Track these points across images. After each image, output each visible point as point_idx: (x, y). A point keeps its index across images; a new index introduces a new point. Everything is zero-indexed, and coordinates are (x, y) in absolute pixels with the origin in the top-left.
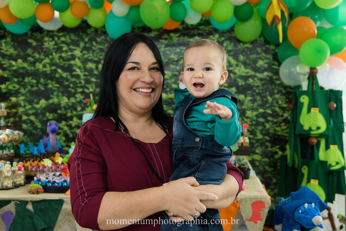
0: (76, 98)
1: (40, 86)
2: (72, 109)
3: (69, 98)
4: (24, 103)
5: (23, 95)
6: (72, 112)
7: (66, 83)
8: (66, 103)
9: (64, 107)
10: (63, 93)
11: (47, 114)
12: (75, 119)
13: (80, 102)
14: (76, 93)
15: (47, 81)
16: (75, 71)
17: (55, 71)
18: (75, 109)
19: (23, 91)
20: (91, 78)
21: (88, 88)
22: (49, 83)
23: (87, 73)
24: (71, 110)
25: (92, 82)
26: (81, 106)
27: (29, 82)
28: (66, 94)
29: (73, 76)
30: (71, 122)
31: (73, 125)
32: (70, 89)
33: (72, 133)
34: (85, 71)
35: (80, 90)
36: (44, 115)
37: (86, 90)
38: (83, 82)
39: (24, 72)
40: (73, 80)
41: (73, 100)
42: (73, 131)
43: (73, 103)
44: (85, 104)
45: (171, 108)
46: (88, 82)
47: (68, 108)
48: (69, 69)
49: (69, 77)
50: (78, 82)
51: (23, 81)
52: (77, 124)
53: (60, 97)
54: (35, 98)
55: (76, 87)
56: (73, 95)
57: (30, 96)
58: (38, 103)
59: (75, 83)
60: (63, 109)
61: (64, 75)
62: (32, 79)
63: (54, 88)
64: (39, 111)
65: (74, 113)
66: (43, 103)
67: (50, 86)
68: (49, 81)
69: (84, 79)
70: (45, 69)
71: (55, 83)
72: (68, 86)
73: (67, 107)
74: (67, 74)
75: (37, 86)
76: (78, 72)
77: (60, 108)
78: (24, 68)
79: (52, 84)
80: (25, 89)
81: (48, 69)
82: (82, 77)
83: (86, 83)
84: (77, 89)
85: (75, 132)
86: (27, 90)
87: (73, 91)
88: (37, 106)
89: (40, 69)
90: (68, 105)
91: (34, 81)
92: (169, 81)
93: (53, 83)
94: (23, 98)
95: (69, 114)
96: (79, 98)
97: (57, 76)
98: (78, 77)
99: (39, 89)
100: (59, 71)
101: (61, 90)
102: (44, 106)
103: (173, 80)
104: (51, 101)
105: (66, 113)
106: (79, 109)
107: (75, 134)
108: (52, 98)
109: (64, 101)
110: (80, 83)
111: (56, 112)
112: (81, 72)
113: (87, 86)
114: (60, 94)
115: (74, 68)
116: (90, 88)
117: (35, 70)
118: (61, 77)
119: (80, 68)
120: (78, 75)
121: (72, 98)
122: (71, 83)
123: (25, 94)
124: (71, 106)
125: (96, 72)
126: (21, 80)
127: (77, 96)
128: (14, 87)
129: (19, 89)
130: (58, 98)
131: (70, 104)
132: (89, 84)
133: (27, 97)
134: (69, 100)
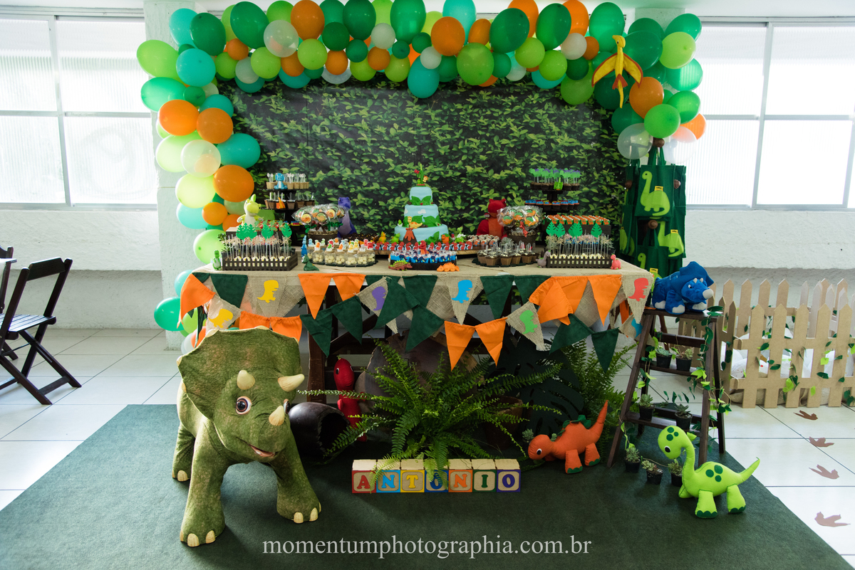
0: (361, 170)
1: (317, 154)
3: (352, 169)
5: (297, 165)
6: (356, 188)
7: (350, 151)
8: (349, 176)
9: (346, 181)
10: (345, 164)
11: (326, 190)
12: (360, 196)
13: (366, 175)
14: (361, 164)
15: (326, 148)
16: (360, 136)
17: (336, 135)
18: (360, 184)
19: (296, 160)
20: (380, 145)
21: (376, 158)
23: (375, 139)
24: (354, 185)
25: (382, 150)
26: (367, 180)
27: (304, 149)
28: (349, 165)
29: (358, 142)
30: (355, 200)
31: (357, 204)
32: (354, 159)
33: (356, 214)
34: (373, 137)
35: (366, 160)
36: (323, 191)
37: (374, 161)
38: (370, 150)
39: (298, 136)
40: (358, 147)
41: (357, 172)
42: (357, 211)
43: (357, 176)
44: (371, 177)
45: (477, 184)
46: (377, 150)
47: (352, 183)
48: (353, 133)
49: (353, 144)
50: (364, 150)
51: (296, 148)
52: (362, 202)
53: (341, 169)
54: (310, 170)
55: (361, 157)
56: (358, 166)
58: (314, 176)
59: (360, 151)
60: (345, 183)
61: (347, 141)
62: (307, 145)
63: (334, 158)
64: (316, 186)
65: (359, 188)
66: (321, 175)
67: (330, 154)
68: (329, 149)
69: (372, 147)
70: (323, 133)
71: (336, 152)
72: (352, 155)
73: (350, 181)
74: (351, 139)
75: (314, 154)
76: (365, 137)
77: (341, 182)
78: (298, 131)
79: (332, 153)
80: (299, 158)
81: (327, 135)
82: (369, 144)
83: (373, 152)
85: (360, 212)
86: (301, 158)
87: (357, 161)
88: (314, 179)
89: (317, 133)
90: (351, 178)
91: (310, 148)
92: (476, 151)
95: (352, 190)
96: (364, 170)
97: (338, 142)
98: (363, 143)
99: (316, 158)
100: (341, 135)
101: (343, 159)
102: (321, 179)
103: (481, 150)
104: (330, 174)
105: (349, 188)
106: (365, 183)
107: (360, 214)
108: (332, 170)
109: (347, 173)
110: (367, 151)
111: (337, 188)
112: (368, 137)
113: (375, 155)
114: (341, 165)
115: (359, 132)
116: (379, 158)
117: (311, 134)
118: (344, 143)
119: (366, 132)
120: (365, 141)
121: (356, 170)
122: (355, 151)
123: (300, 164)
124: (355, 180)
125: (386, 138)
126: (294, 146)
127: (362, 167)
128: (286, 155)
129: (292, 158)
130: (339, 169)
131: (354, 178)
132: (377, 152)
133: (301, 168)
134: (352, 172)
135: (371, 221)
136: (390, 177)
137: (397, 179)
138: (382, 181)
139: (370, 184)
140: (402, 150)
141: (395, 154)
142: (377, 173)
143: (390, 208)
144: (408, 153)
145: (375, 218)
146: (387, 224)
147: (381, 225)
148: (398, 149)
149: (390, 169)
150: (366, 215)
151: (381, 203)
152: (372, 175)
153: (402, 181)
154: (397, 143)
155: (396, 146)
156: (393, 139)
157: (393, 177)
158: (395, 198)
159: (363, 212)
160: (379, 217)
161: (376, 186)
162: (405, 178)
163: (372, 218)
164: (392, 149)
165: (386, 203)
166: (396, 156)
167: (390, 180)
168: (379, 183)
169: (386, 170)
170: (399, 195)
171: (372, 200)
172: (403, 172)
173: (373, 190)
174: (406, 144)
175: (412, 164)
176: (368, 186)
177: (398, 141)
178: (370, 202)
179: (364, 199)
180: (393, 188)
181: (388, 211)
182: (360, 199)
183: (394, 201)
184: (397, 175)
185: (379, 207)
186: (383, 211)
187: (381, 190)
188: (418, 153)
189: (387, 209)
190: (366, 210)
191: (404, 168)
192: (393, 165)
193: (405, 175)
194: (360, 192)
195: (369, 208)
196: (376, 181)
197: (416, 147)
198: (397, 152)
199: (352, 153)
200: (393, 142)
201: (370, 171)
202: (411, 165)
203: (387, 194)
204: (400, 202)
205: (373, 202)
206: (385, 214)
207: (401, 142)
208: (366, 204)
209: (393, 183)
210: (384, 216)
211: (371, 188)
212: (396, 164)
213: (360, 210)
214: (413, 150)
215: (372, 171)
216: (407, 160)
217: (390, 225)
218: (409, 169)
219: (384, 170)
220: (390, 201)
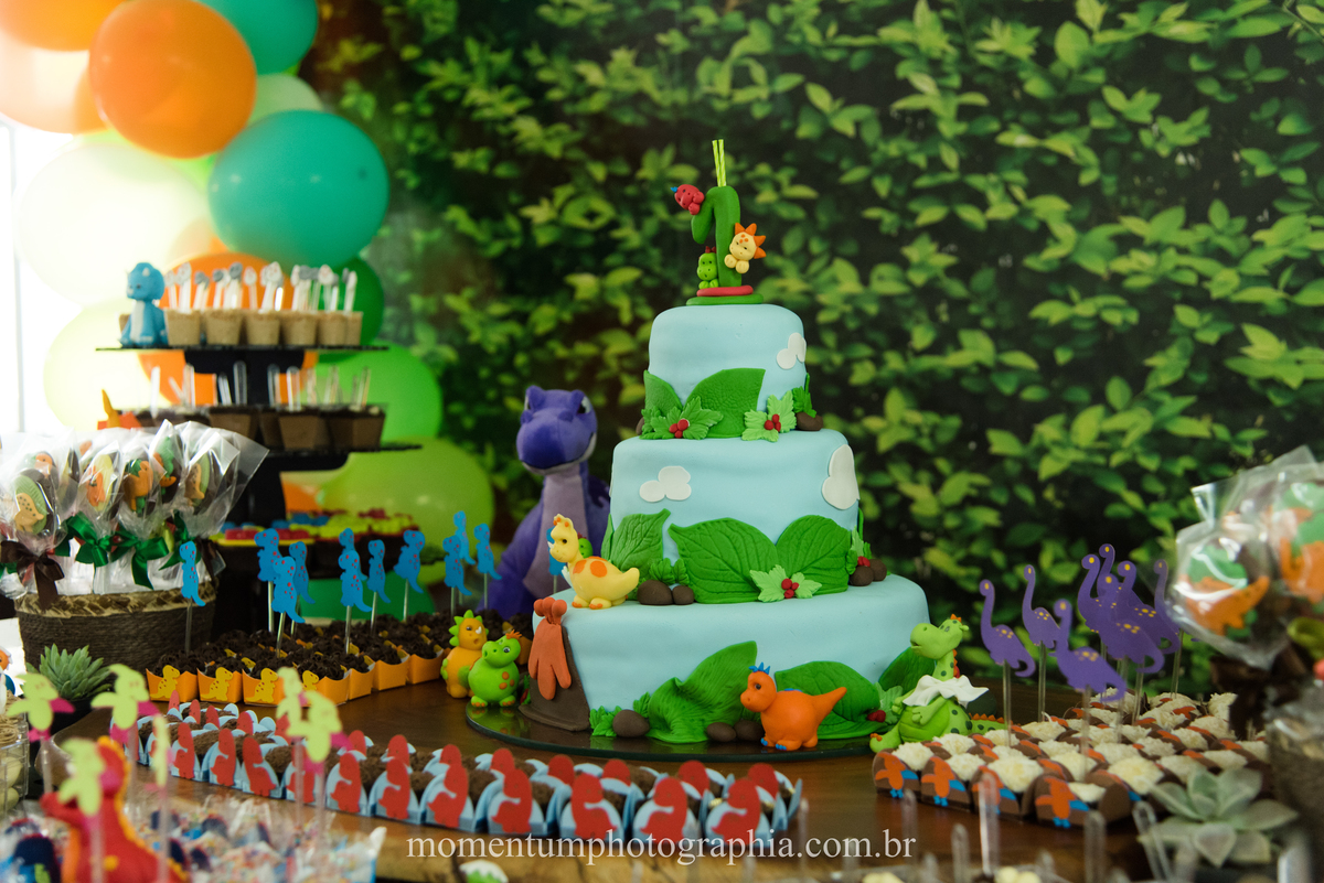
0: (905, 264)
2: (879, 337)
3: (864, 267)
4: (634, 306)
5: (631, 258)
6: (878, 361)
7: (855, 175)
8: (850, 299)
10: (834, 239)
12: (895, 403)
13: (929, 295)
14: (908, 236)
15: (751, 168)
16: (908, 89)
17: (798, 98)
18: (900, 341)
19: (630, 235)
20: (1004, 128)
21: (980, 202)
22: (761, 179)
23: (978, 99)
24: (873, 345)
25: (1010, 150)
26: (934, 317)
27: (662, 181)
28: (851, 247)
29: (892, 126)
30: (873, 423)
31: (884, 444)
32: (873, 213)
34: (968, 86)
35: (931, 214)
37: (970, 214)
38: (951, 158)
39: (641, 121)
40: (893, 149)
41: (886, 281)
42: (881, 480)
43: (886, 300)
44: (957, 305)
46: (981, 154)
47: (859, 336)
49: (871, 134)
50: (920, 160)
51: (629, 179)
52: (906, 435)
53: (815, 266)
55: (906, 196)
56: (892, 249)
57: (664, 265)
59: (901, 170)
60: (830, 339)
61: (844, 123)
62: (678, 160)
63: (786, 212)
65: (894, 362)
67: (766, 196)
68: (763, 169)
69: (962, 141)
70: (742, 96)
71: (794, 181)
73: (852, 324)
74: (862, 111)
76: (927, 93)
78: (640, 98)
79: (777, 187)
80: (638, 227)
81: (757, 96)
82: (949, 128)
83: (967, 166)
84: (914, 206)
85: (893, 489)
86: (650, 226)
87: (888, 220)
89: (718, 97)
90: (859, 313)
93: (784, 176)
94: (628, 275)
95: (862, 374)
96: (922, 266)
97: (806, 130)
98: (922, 125)
100: (819, 96)
101: (823, 218)
105: (849, 363)
106: (922, 337)
107: (892, 500)
109: (841, 285)
110: (936, 164)
112: (943, 89)
113: (977, 181)
114: (816, 246)
115: (903, 70)
116: (994, 196)
117: (692, 106)
118: (830, 133)
119: (936, 67)
120: (925, 114)
121: (884, 270)
122: (881, 170)
123: (642, 250)
124: (876, 323)
125: (1036, 86)
126: (622, 169)
127: (913, 252)
128: (591, 215)
129: (614, 224)
130: (803, 270)
131: (872, 309)
132: (985, 170)
133: (647, 272)
134: (865, 280)
135: (947, 535)
136: (1049, 297)
137: (1086, 309)
138: (1008, 323)
139: (946, 340)
140: (1118, 146)
141: (1078, 169)
142: (984, 279)
143: (1048, 468)
144: (1152, 154)
145: (966, 522)
146: (1032, 555)
147: (999, 558)
148: (1098, 142)
149: (1053, 253)
150: (924, 501)
151: (1002, 443)
152: (957, 289)
153: (1114, 318)
154: (1094, 107)
155: (1085, 120)
156: (1073, 89)
157: (1068, 301)
158: (1072, 411)
159: (908, 488)
160: (986, 517)
161: (976, 349)
162: (1133, 298)
163: (951, 522)
164: (1063, 144)
165: (1025, 435)
166: (1087, 178)
167: (1052, 312)
168: (994, 334)
169: (1033, 262)
170: (1099, 398)
171: (954, 422)
172: (1121, 265)
173: (959, 373)
174: (1142, 105)
175: (1176, 215)
176: (936, 349)
177: (1097, 94)
178: (945, 437)
179: (916, 417)
180: (1063, 356)
181: (1037, 486)
182: (898, 420)
183: (1067, 427)
184: (1090, 284)
185: (986, 461)
186: (1008, 483)
187: (1003, 368)
188: (1215, 154)
189: (1029, 476)
190: (925, 476)
191: (1127, 243)
192: (1065, 232)
193: (1134, 283)
194: (902, 382)
195: (943, 465)
196: (974, 324)
197: (1200, 116)
198: (1089, 156)
199: (867, 182)
200: (1073, 103)
201: (950, 271)
202: (1166, 225)
203: (1032, 394)
204: (1102, 437)
205: (962, 436)
206: (1016, 501)
207: (1114, 97)
208: (925, 443)
209: (1064, 333)
210: (1013, 513)
211: (954, 360)
212: (1082, 227)
213: (898, 474)
214: (1178, 136)
215: (962, 272)
216: (1147, 194)
217: (1046, 560)
218: (1157, 248)
219: (1017, 260)
220: (1048, 430)
